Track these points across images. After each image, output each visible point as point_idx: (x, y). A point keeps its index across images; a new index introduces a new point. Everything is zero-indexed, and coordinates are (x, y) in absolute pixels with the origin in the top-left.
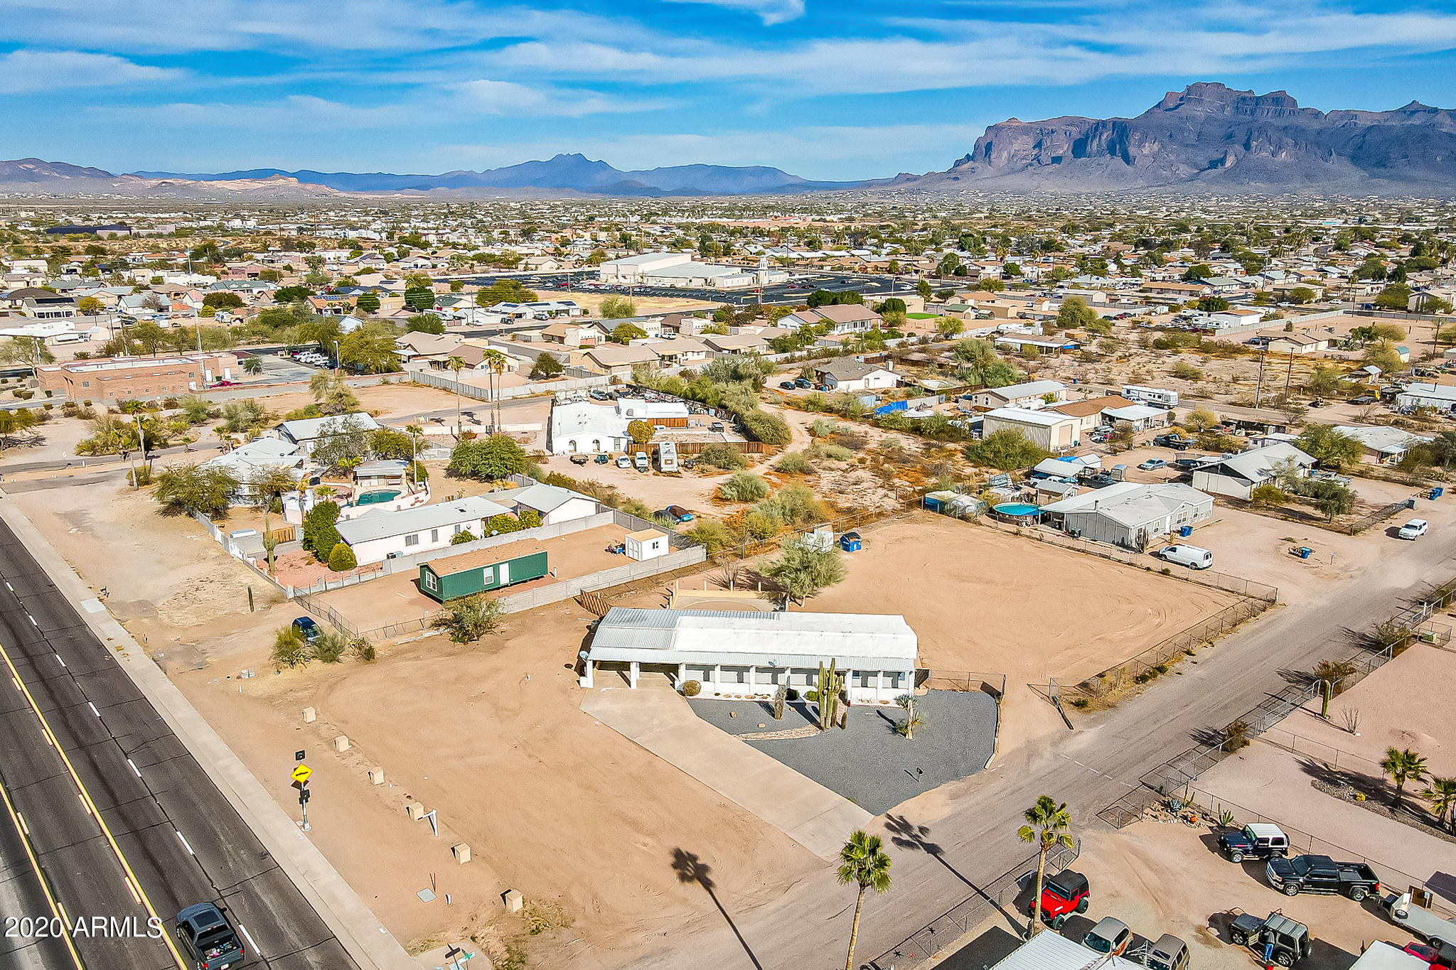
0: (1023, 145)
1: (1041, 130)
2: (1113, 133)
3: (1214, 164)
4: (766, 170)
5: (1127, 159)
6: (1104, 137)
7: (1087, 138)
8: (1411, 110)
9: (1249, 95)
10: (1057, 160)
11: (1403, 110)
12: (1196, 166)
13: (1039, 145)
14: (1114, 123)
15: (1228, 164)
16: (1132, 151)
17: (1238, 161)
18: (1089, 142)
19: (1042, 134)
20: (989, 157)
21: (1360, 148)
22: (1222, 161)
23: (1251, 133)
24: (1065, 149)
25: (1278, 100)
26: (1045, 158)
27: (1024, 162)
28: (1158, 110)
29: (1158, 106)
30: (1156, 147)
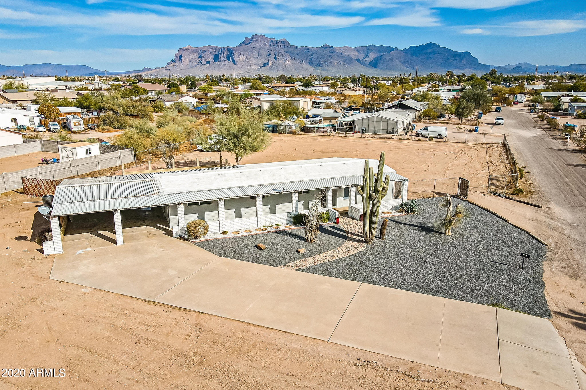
0: (194, 56)
1: (201, 51)
2: (228, 53)
3: (265, 65)
4: (82, 66)
5: (234, 62)
6: (225, 54)
7: (218, 55)
8: (325, 47)
9: (274, 40)
10: (208, 63)
11: (322, 47)
12: (259, 65)
13: (200, 57)
14: (228, 49)
15: (270, 65)
16: (236, 59)
17: (273, 64)
18: (219, 56)
19: (201, 52)
20: (181, 61)
21: (311, 60)
22: (268, 64)
23: (276, 54)
24: (211, 58)
25: (283, 42)
26: (203, 62)
27: (196, 63)
28: (243, 44)
29: (243, 42)
30: (244, 58)
